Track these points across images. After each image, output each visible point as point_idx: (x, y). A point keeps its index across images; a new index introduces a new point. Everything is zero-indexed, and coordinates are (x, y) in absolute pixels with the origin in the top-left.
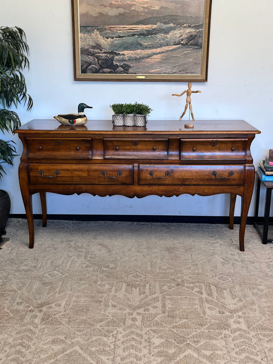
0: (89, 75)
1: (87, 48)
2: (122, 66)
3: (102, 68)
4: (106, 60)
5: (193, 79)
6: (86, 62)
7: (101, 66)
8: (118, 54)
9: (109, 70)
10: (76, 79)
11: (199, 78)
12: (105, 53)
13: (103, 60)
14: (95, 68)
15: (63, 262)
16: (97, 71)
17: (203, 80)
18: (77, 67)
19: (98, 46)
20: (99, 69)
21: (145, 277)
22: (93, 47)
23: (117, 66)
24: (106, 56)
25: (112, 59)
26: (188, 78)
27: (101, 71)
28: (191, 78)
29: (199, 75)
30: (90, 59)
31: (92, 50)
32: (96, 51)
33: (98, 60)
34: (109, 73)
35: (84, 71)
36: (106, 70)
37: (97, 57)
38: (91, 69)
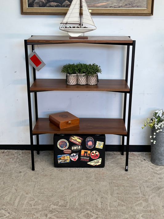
0: (36, 9)
2: (68, 0)
3: (49, 1)
5: (139, 12)
9: (55, 4)
10: (23, 13)
11: (145, 12)
15: (11, 198)
16: (44, 5)
17: (149, 14)
18: (24, 1)
20: (46, 3)
21: (96, 216)
26: (134, 12)
27: (48, 5)
28: (137, 12)
29: (144, 8)
34: (56, 6)
35: (31, 5)
36: (52, 4)
38: (38, 3)
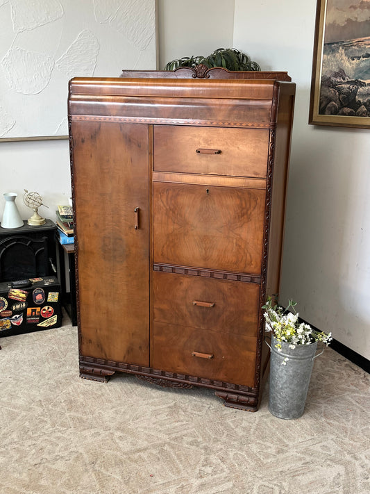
0: (327, 117)
1: (328, 76)
2: (365, 104)
3: (342, 106)
4: (348, 94)
6: (326, 97)
7: (341, 104)
8: (362, 85)
9: (349, 110)
12: (348, 82)
13: (344, 94)
14: (334, 106)
16: (336, 112)
18: (315, 105)
19: (341, 73)
20: (339, 109)
22: (336, 75)
23: (360, 104)
24: (349, 88)
25: (355, 93)
27: (340, 112)
30: (331, 92)
31: (333, 79)
32: (339, 80)
33: (339, 95)
34: (349, 114)
35: (322, 112)
36: (347, 110)
37: (339, 90)
38: (330, 109)
